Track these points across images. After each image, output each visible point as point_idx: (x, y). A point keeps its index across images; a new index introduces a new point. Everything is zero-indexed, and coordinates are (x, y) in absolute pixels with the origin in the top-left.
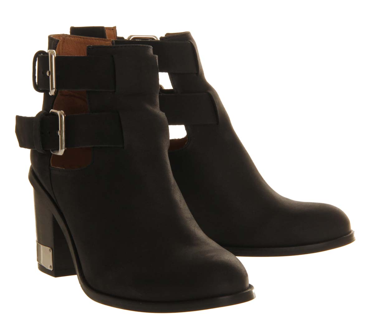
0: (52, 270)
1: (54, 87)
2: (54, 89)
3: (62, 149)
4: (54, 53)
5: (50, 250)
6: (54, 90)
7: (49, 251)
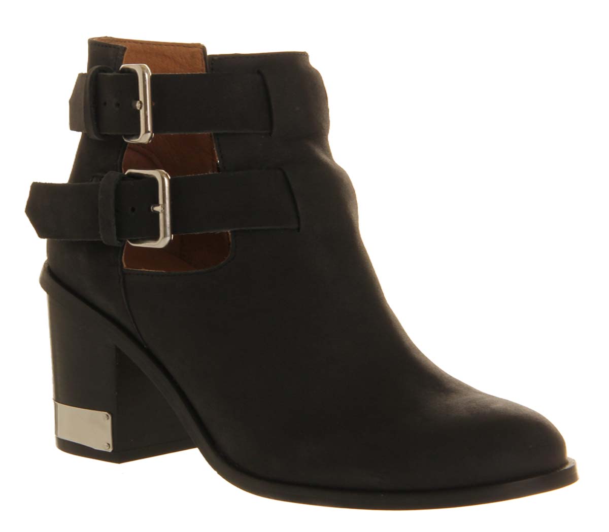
0: (110, 450)
1: (149, 129)
2: (149, 132)
3: (165, 236)
4: (147, 70)
5: (107, 416)
6: (149, 135)
7: (106, 419)
